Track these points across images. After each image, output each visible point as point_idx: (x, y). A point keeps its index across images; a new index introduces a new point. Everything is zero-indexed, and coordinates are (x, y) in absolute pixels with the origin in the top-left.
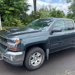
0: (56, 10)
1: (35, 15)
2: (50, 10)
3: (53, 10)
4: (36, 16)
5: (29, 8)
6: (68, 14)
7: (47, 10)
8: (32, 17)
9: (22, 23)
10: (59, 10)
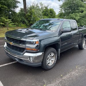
0: (49, 8)
5: (17, 5)
6: (60, 13)
8: (22, 16)
10: (51, 8)
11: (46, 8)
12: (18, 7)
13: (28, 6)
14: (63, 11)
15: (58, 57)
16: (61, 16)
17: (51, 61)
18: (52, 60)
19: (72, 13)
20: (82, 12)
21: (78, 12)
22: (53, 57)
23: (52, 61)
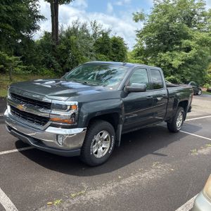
0: (111, 36)
1: (54, 46)
2: (95, 35)
3: (101, 35)
5: (38, 23)
6: (136, 48)
7: (85, 33)
9: (22, 67)
10: (116, 36)
11: (105, 35)
12: (38, 28)
13: (62, 28)
14: (145, 45)
15: (116, 141)
16: (138, 56)
17: (101, 148)
18: (103, 146)
19: (165, 52)
20: (188, 49)
21: (180, 49)
22: (106, 140)
23: (103, 148)
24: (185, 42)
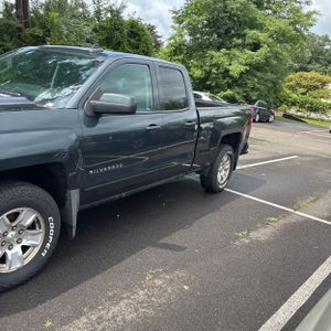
0: (125, 16)
1: (20, 30)
2: (98, 12)
3: (109, 15)
4: (27, 32)
6: (173, 41)
7: (81, 10)
8: (6, 37)
10: (135, 17)
11: (116, 14)
14: (188, 38)
16: (175, 54)
19: (219, 49)
20: (256, 46)
21: (244, 46)
24: (252, 34)
